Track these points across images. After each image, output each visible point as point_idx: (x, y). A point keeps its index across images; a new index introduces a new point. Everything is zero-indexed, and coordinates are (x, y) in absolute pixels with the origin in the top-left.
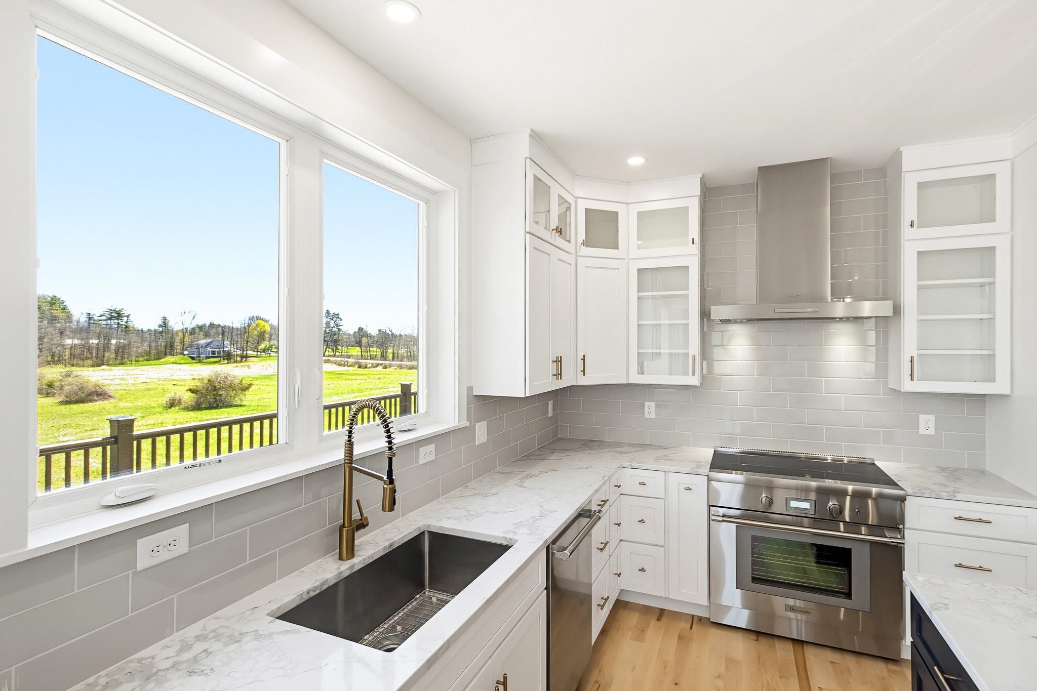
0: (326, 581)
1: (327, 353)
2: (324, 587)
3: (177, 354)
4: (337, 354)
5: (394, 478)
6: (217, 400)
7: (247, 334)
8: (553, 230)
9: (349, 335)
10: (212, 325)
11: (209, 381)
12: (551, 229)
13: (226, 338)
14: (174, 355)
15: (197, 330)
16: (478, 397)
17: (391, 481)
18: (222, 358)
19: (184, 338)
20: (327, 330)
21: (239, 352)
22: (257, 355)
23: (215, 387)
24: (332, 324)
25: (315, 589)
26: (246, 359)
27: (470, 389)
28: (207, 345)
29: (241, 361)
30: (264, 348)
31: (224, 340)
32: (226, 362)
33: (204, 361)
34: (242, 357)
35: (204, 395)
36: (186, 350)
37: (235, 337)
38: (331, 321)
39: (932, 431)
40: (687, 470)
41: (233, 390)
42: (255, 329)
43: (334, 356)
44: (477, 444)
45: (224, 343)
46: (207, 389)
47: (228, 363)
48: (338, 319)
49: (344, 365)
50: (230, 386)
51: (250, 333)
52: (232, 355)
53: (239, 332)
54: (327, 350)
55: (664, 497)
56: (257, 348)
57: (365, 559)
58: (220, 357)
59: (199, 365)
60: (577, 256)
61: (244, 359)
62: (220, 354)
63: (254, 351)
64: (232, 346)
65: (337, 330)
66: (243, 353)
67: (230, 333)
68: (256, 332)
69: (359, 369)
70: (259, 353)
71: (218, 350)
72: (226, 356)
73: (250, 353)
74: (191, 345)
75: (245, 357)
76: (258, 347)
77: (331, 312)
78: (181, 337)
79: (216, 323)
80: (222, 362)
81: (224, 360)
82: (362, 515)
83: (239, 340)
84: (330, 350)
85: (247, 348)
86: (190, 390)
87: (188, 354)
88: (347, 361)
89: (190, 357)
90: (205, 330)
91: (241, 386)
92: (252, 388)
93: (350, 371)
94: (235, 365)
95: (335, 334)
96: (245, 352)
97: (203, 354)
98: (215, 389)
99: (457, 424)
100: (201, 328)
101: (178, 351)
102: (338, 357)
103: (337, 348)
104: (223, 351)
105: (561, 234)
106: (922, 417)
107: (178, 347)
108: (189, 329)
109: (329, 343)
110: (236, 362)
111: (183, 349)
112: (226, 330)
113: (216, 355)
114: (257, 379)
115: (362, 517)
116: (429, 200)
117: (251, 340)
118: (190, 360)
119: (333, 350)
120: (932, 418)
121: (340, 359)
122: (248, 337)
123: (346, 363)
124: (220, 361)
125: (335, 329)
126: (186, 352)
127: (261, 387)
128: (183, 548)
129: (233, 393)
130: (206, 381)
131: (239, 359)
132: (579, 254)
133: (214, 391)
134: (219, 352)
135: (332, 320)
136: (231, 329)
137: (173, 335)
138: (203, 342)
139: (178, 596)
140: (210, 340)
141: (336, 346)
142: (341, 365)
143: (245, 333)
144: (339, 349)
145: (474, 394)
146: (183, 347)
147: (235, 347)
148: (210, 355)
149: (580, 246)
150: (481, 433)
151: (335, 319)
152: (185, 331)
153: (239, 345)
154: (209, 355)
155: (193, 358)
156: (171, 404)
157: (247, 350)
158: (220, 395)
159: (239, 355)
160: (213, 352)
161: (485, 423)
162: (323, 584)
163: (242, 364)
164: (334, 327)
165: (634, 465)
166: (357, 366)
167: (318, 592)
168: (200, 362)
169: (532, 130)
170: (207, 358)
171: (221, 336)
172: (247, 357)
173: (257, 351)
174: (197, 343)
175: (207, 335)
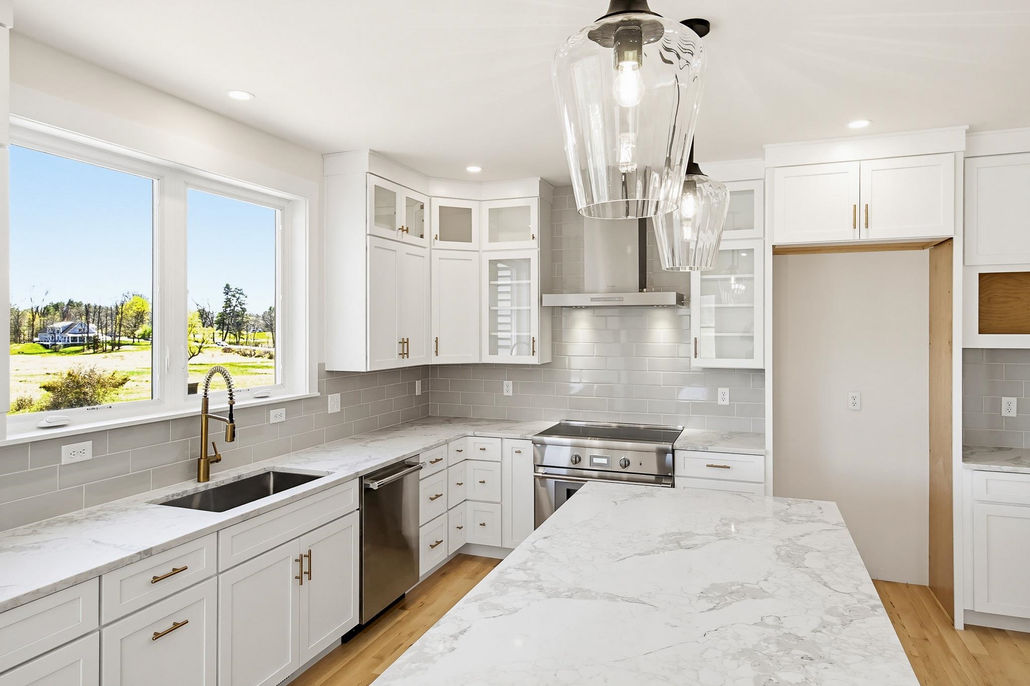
0: (187, 491)
1: (227, 339)
2: (185, 495)
3: (25, 341)
4: (241, 340)
5: (234, 419)
6: (80, 400)
7: (120, 316)
8: (399, 229)
9: (258, 316)
10: (71, 303)
11: (70, 375)
12: (397, 229)
13: (91, 320)
14: (20, 343)
15: (52, 310)
16: (331, 373)
17: (232, 421)
18: (85, 347)
19: (34, 320)
20: (228, 309)
21: (109, 339)
22: (134, 342)
23: (78, 382)
24: (234, 302)
25: (178, 494)
26: (119, 347)
27: (321, 366)
28: (66, 329)
29: (112, 350)
30: (143, 333)
31: (88, 323)
32: (92, 351)
33: (61, 350)
34: (113, 345)
35: (63, 394)
36: (37, 336)
37: (103, 319)
38: (232, 298)
39: (727, 402)
40: (518, 436)
41: (102, 387)
42: (131, 308)
43: (238, 343)
44: (329, 413)
45: (88, 326)
46: (67, 386)
47: (94, 353)
48: (241, 296)
49: (251, 355)
50: (98, 382)
51: (123, 314)
52: (99, 342)
53: (109, 312)
54: (228, 334)
55: (500, 460)
56: (133, 333)
57: (217, 483)
58: (83, 345)
59: (54, 355)
60: (431, 249)
61: (117, 348)
62: (84, 341)
63: (129, 337)
64: (100, 331)
65: (241, 310)
66: (115, 340)
67: (97, 313)
68: (132, 312)
69: (270, 360)
70: (136, 340)
71: (80, 335)
72: (91, 344)
73: (124, 339)
74: (43, 330)
75: (116, 345)
76: (135, 333)
77: (233, 287)
78: (29, 319)
79: (76, 300)
80: (85, 353)
81: (89, 348)
82: (216, 452)
83: (109, 322)
84: (232, 336)
85: (119, 333)
86: (45, 387)
87: (39, 341)
88: (254, 350)
89: (42, 344)
90: (64, 310)
91: (113, 382)
92: (127, 384)
93: (258, 362)
94: (104, 355)
95: (238, 316)
96: (117, 339)
97: (60, 341)
98: (79, 385)
99: (308, 393)
100: (56, 307)
101: (27, 337)
102: (242, 345)
103: (240, 334)
104: (88, 337)
105: (407, 232)
106: (720, 390)
107: (26, 332)
108: (39, 309)
109: (230, 326)
110: (105, 351)
111: (32, 335)
112: (92, 310)
113: (78, 342)
114: (132, 373)
115: (216, 454)
116: (283, 208)
117: (125, 323)
118: (42, 349)
119: (235, 335)
120: (727, 390)
121: (244, 347)
122: (121, 320)
123: (253, 353)
124: (83, 350)
125: (238, 309)
126: (35, 339)
127: (138, 383)
128: (88, 455)
129: (101, 391)
130: (65, 376)
131: (109, 347)
132: (432, 247)
133: (76, 389)
134: (82, 339)
135: (234, 296)
136: (98, 310)
137: (18, 316)
138: (60, 325)
139: (86, 486)
140: (69, 323)
141: (239, 331)
142: (245, 355)
143: (117, 313)
144: (243, 335)
145: (326, 370)
146: (33, 332)
147: (104, 332)
148: (70, 342)
149: (434, 240)
150: (334, 403)
151: (237, 295)
152: (34, 312)
153: (109, 329)
154: (68, 341)
155: (46, 347)
156: (19, 405)
157: (120, 336)
158: (85, 394)
159: (109, 342)
160: (74, 339)
161: (338, 395)
162: (184, 493)
163: (113, 354)
164: (236, 305)
165: (477, 433)
166: (267, 355)
167: (179, 497)
168: (56, 351)
169: (370, 150)
170: (66, 346)
171: (84, 318)
172: (120, 345)
173: (134, 338)
174: (51, 326)
175: (64, 316)
